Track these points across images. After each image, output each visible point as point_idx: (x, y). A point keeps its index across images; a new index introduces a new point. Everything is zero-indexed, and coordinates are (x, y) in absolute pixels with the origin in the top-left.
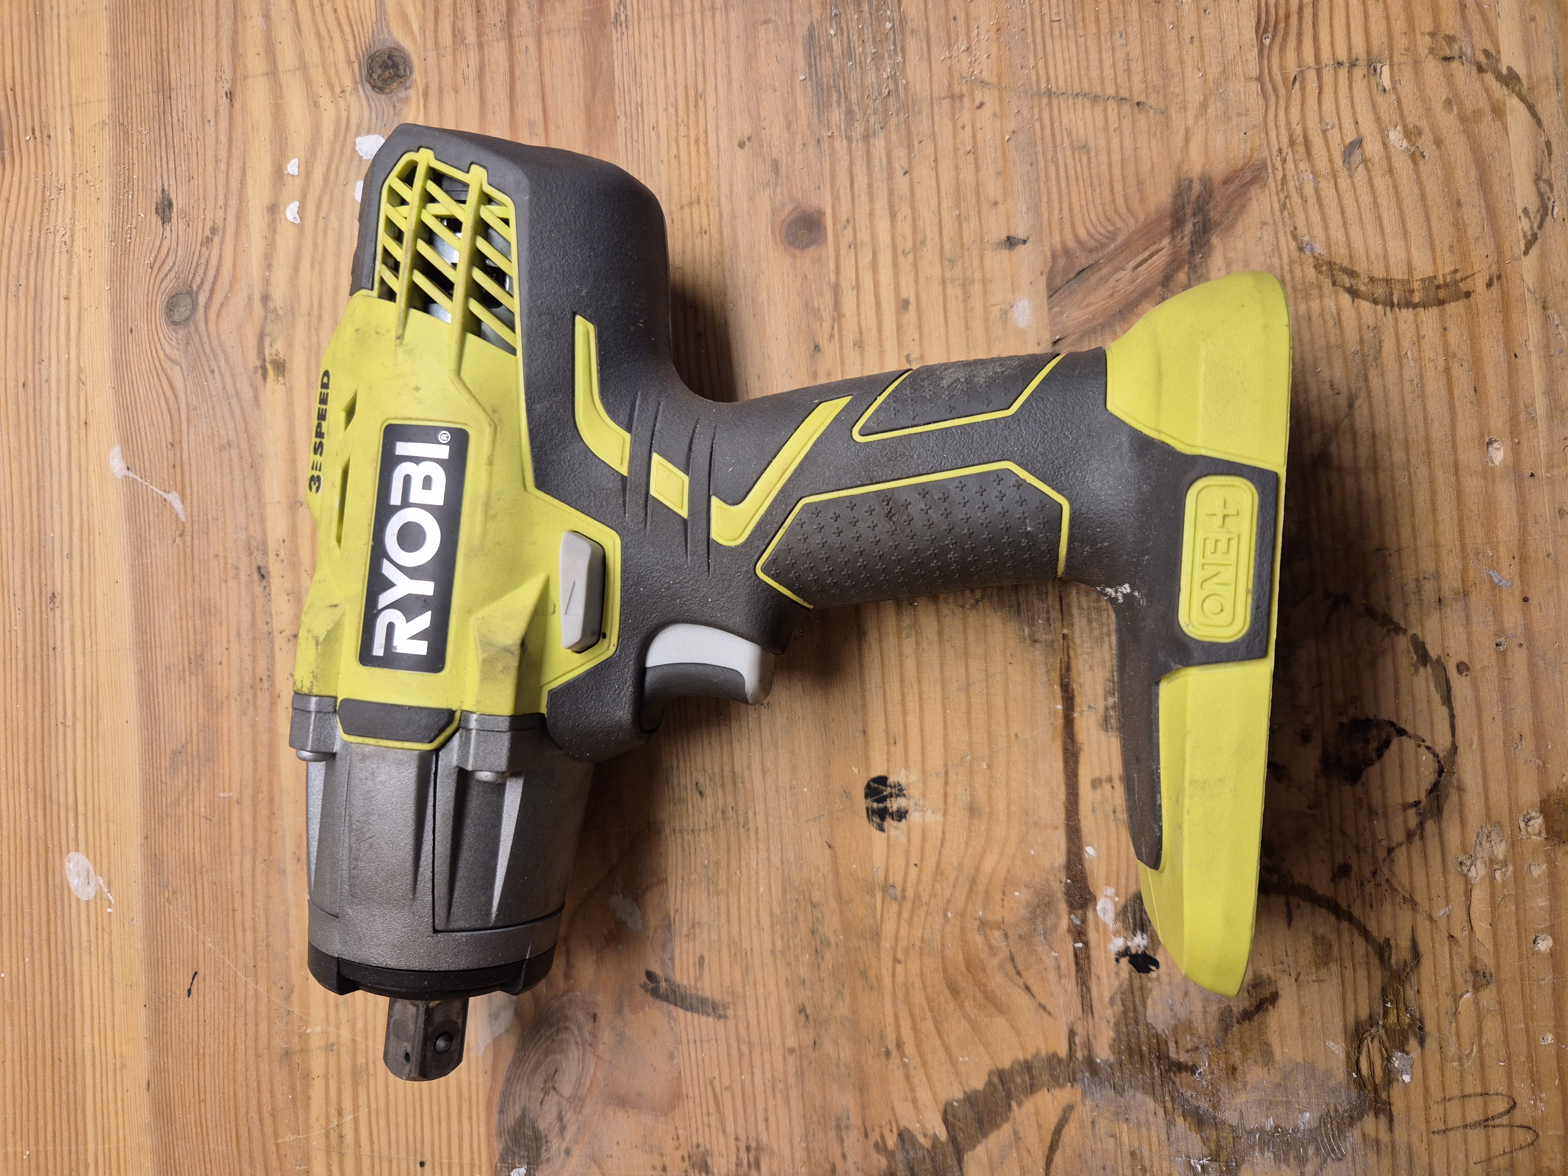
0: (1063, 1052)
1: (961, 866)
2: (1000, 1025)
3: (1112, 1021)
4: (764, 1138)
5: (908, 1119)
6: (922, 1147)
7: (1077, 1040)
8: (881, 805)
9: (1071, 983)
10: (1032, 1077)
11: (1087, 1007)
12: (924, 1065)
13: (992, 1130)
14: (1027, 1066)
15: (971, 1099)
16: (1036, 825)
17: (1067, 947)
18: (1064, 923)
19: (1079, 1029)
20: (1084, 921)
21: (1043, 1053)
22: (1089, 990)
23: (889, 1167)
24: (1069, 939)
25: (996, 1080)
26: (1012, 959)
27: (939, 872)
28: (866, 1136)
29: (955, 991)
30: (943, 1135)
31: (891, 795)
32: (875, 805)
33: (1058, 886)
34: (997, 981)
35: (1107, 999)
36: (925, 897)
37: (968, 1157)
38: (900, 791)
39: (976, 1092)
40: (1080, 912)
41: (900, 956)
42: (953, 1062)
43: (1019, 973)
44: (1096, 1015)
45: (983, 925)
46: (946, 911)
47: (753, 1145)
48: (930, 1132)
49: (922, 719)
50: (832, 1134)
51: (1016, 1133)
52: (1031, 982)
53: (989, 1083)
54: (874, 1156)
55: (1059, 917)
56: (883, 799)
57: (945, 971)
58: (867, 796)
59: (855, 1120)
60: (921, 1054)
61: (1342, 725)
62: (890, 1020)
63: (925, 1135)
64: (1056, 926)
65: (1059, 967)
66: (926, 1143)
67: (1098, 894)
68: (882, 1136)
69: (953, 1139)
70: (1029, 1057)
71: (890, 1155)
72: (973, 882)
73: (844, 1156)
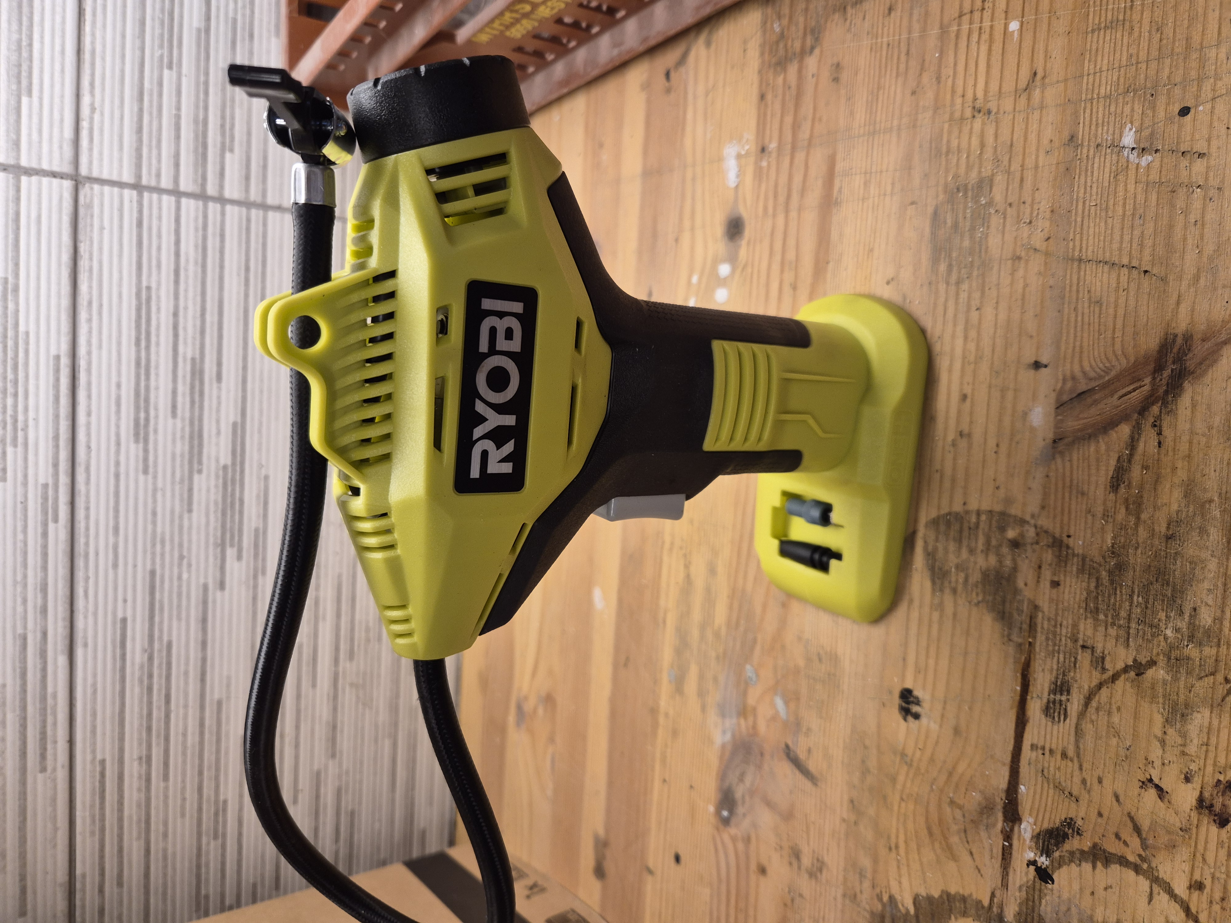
0: (986, 903)
1: (945, 762)
2: (951, 866)
3: (1019, 901)
4: (826, 859)
5: (895, 891)
6: (900, 911)
7: (996, 900)
8: (906, 706)
9: (997, 863)
10: (965, 907)
11: (1005, 885)
12: (908, 866)
14: (964, 899)
15: (930, 899)
16: (992, 757)
17: (999, 842)
18: (1000, 825)
19: (998, 893)
20: (1012, 830)
21: (974, 897)
22: (1007, 874)
23: (882, 911)
24: (1001, 837)
25: (945, 897)
26: (965, 831)
27: (932, 760)
28: (873, 887)
29: (931, 834)
30: (912, 910)
31: (913, 702)
32: (904, 704)
33: (1000, 800)
34: (955, 840)
35: (1018, 885)
36: (923, 771)
38: (918, 702)
39: (934, 897)
40: (1010, 824)
41: (904, 797)
42: (924, 873)
43: (968, 842)
44: (1009, 892)
45: (952, 802)
46: (932, 784)
47: (821, 859)
48: (906, 905)
49: (936, 662)
50: (857, 876)
52: (974, 851)
53: (941, 896)
54: (876, 901)
55: (997, 820)
56: (908, 703)
57: (927, 819)
58: (900, 697)
59: (869, 875)
60: (908, 860)
62: (894, 831)
63: (903, 905)
64: (994, 825)
65: (992, 851)
66: (902, 910)
67: (1023, 819)
68: (881, 892)
69: (917, 916)
70: (966, 895)
71: (883, 905)
72: (950, 774)
73: (861, 892)
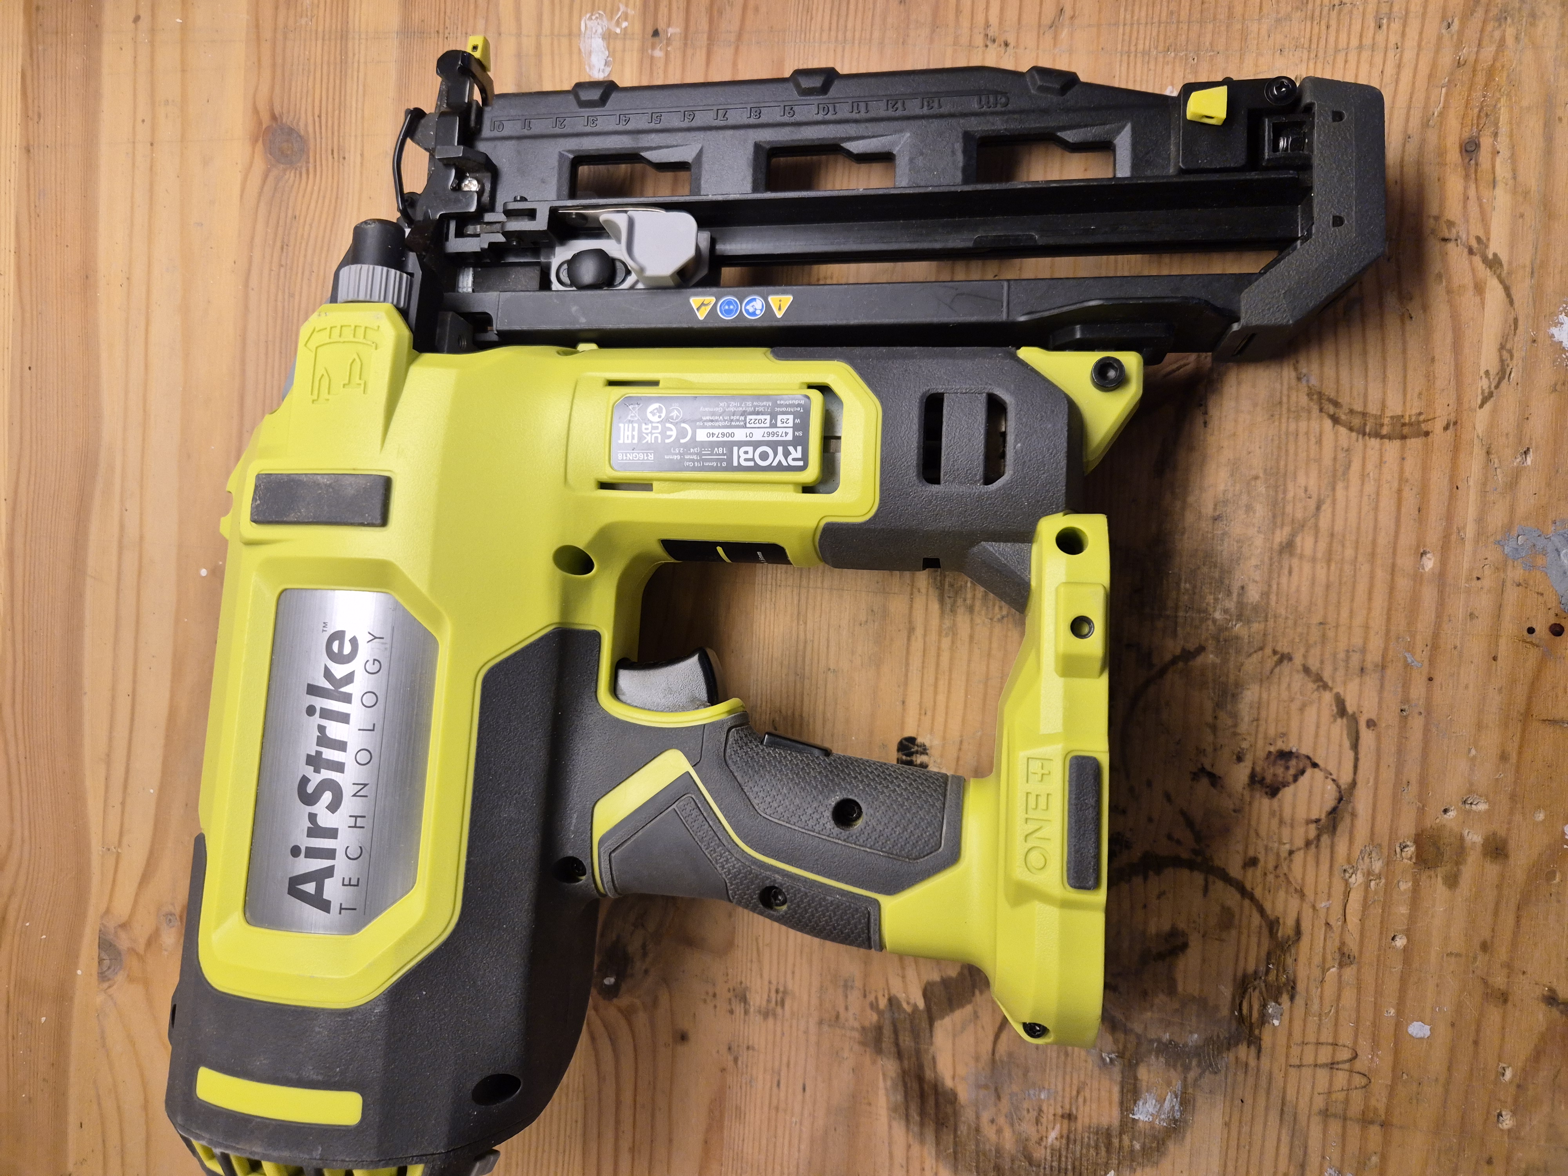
4: (790, 986)
5: (897, 989)
6: (904, 1011)
8: (909, 758)
13: (958, 1008)
15: (945, 982)
23: (879, 1021)
25: (966, 972)
28: (865, 996)
30: (921, 1004)
31: (917, 752)
32: (904, 757)
37: (938, 1024)
38: (924, 751)
39: (950, 978)
47: (781, 989)
48: (912, 1001)
49: (948, 698)
50: (840, 991)
51: (975, 1012)
53: (961, 974)
54: (869, 1011)
56: (910, 754)
58: (899, 750)
59: (858, 984)
61: (1270, 752)
63: (908, 1003)
66: (908, 1009)
68: (876, 998)
69: (928, 1009)
71: (880, 1013)
73: (847, 1008)
